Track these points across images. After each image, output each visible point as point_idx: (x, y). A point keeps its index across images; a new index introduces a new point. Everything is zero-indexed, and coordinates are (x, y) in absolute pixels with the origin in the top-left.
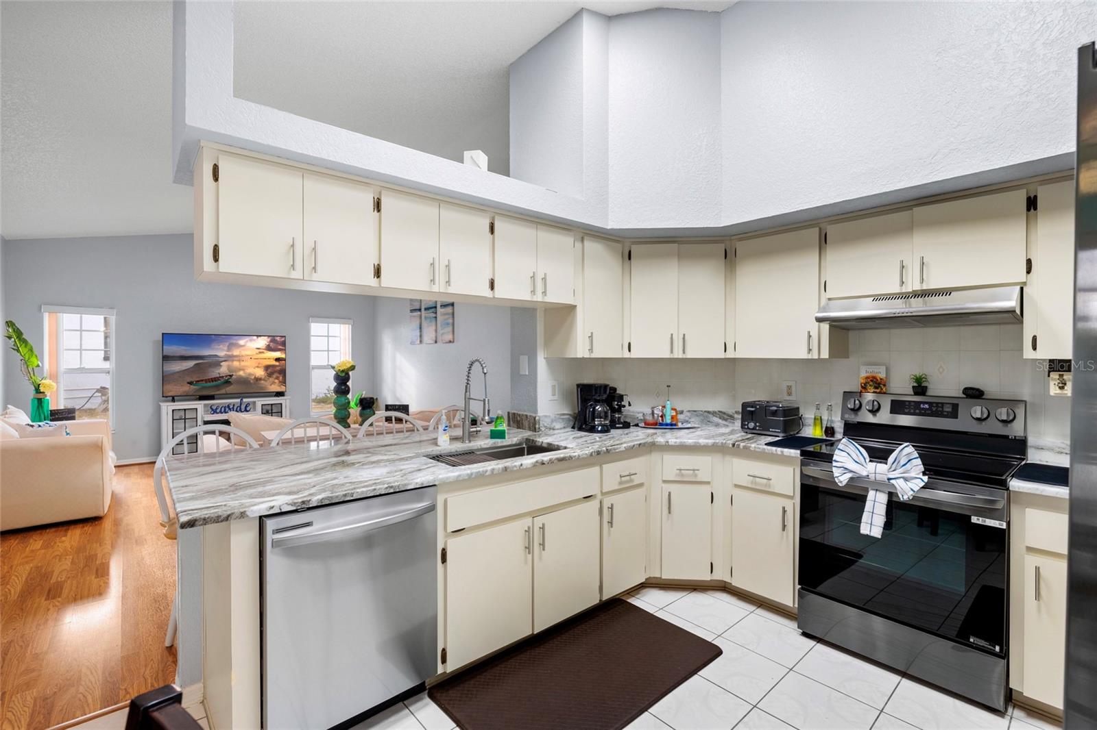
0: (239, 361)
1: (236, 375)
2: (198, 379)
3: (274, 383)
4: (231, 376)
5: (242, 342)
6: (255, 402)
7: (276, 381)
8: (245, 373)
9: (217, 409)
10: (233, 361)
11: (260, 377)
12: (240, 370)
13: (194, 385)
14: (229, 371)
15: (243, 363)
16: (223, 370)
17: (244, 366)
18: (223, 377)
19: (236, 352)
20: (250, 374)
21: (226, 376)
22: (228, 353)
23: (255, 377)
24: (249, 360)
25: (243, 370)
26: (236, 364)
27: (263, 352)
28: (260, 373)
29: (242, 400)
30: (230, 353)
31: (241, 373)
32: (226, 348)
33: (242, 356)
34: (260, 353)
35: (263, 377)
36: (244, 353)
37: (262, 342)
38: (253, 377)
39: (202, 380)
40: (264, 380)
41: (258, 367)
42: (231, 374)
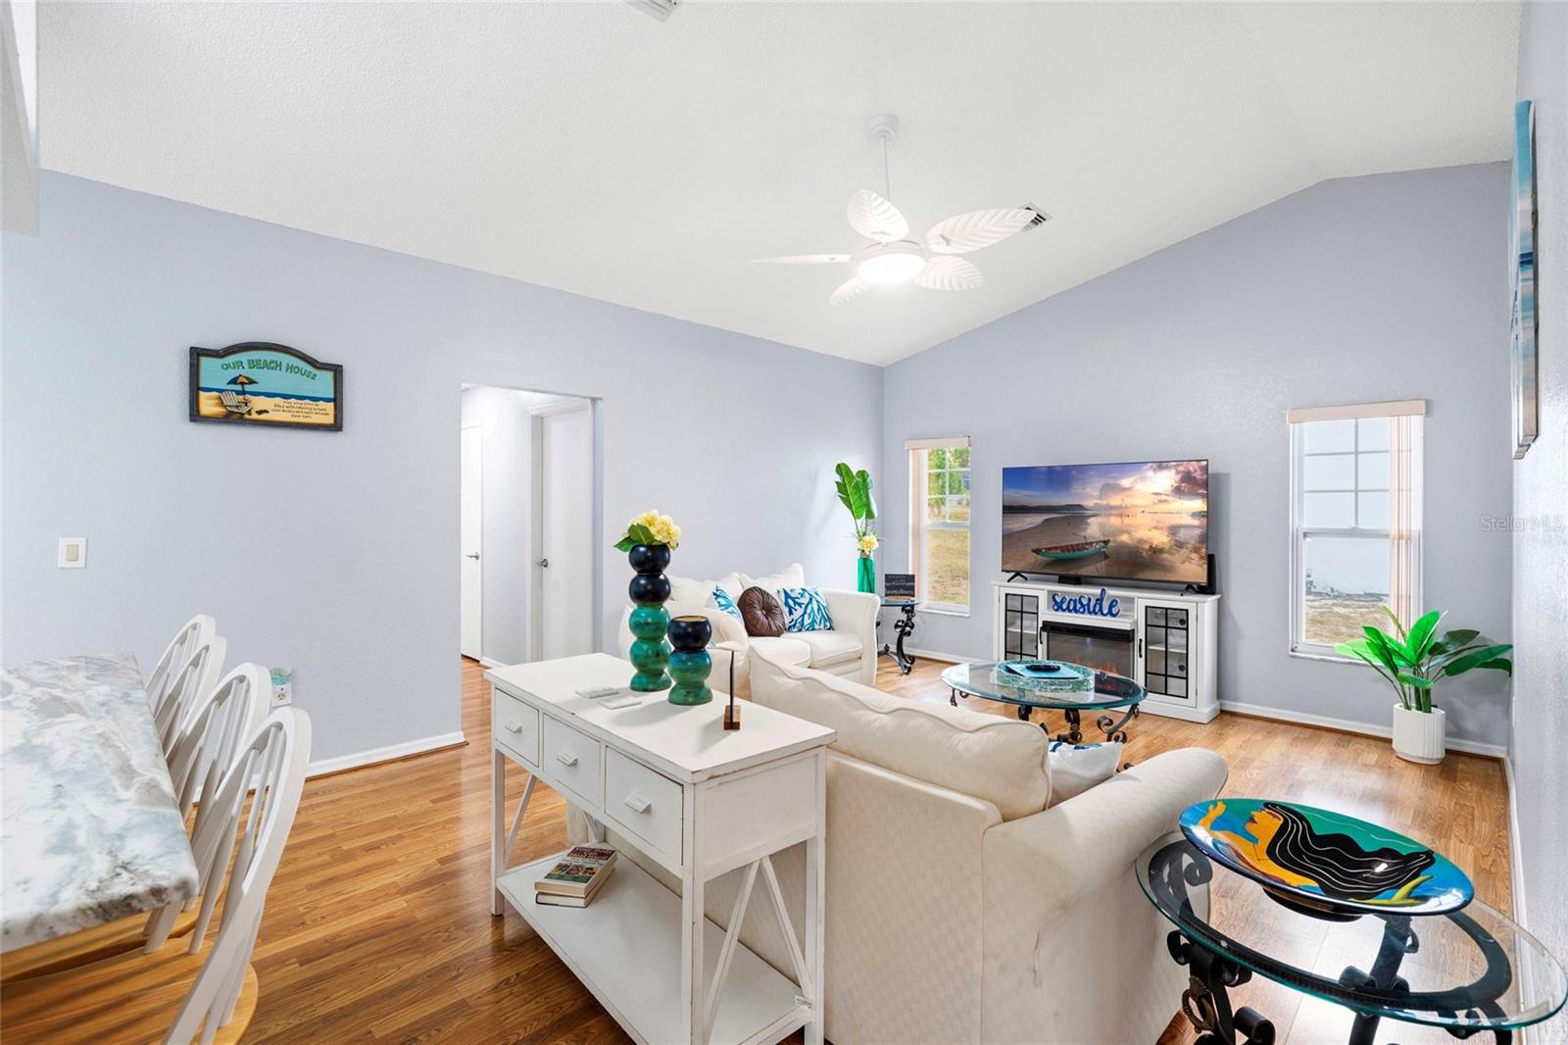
0: (1121, 515)
1: (1116, 542)
2: (1049, 546)
3: (1189, 559)
4: (1106, 542)
5: (1125, 482)
6: (1131, 600)
7: (1194, 555)
8: (1130, 537)
9: (1062, 602)
10: (1110, 515)
11: (1160, 546)
12: (1123, 532)
13: (1043, 555)
14: (1105, 536)
15: (1127, 521)
16: (1094, 529)
17: (1131, 526)
18: (1092, 543)
19: (1115, 501)
20: (1141, 541)
21: (1097, 543)
22: (1099, 502)
23: (1151, 547)
24: (1140, 515)
25: (1129, 533)
26: (1115, 521)
27: (1166, 501)
28: (1161, 539)
29: (1103, 590)
30: (1104, 502)
31: (1125, 538)
32: (1096, 494)
33: (1126, 507)
34: (1161, 501)
35: (1167, 547)
36: (1128, 502)
37: (1166, 480)
38: (1147, 547)
39: (1056, 548)
40: (1169, 552)
41: (1156, 528)
42: (1106, 539)
